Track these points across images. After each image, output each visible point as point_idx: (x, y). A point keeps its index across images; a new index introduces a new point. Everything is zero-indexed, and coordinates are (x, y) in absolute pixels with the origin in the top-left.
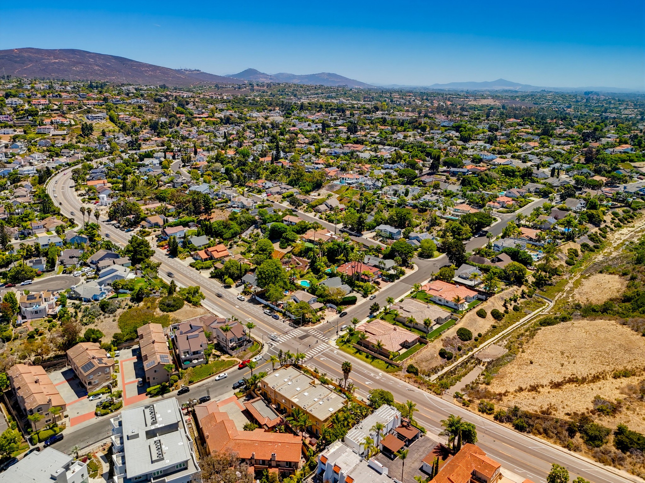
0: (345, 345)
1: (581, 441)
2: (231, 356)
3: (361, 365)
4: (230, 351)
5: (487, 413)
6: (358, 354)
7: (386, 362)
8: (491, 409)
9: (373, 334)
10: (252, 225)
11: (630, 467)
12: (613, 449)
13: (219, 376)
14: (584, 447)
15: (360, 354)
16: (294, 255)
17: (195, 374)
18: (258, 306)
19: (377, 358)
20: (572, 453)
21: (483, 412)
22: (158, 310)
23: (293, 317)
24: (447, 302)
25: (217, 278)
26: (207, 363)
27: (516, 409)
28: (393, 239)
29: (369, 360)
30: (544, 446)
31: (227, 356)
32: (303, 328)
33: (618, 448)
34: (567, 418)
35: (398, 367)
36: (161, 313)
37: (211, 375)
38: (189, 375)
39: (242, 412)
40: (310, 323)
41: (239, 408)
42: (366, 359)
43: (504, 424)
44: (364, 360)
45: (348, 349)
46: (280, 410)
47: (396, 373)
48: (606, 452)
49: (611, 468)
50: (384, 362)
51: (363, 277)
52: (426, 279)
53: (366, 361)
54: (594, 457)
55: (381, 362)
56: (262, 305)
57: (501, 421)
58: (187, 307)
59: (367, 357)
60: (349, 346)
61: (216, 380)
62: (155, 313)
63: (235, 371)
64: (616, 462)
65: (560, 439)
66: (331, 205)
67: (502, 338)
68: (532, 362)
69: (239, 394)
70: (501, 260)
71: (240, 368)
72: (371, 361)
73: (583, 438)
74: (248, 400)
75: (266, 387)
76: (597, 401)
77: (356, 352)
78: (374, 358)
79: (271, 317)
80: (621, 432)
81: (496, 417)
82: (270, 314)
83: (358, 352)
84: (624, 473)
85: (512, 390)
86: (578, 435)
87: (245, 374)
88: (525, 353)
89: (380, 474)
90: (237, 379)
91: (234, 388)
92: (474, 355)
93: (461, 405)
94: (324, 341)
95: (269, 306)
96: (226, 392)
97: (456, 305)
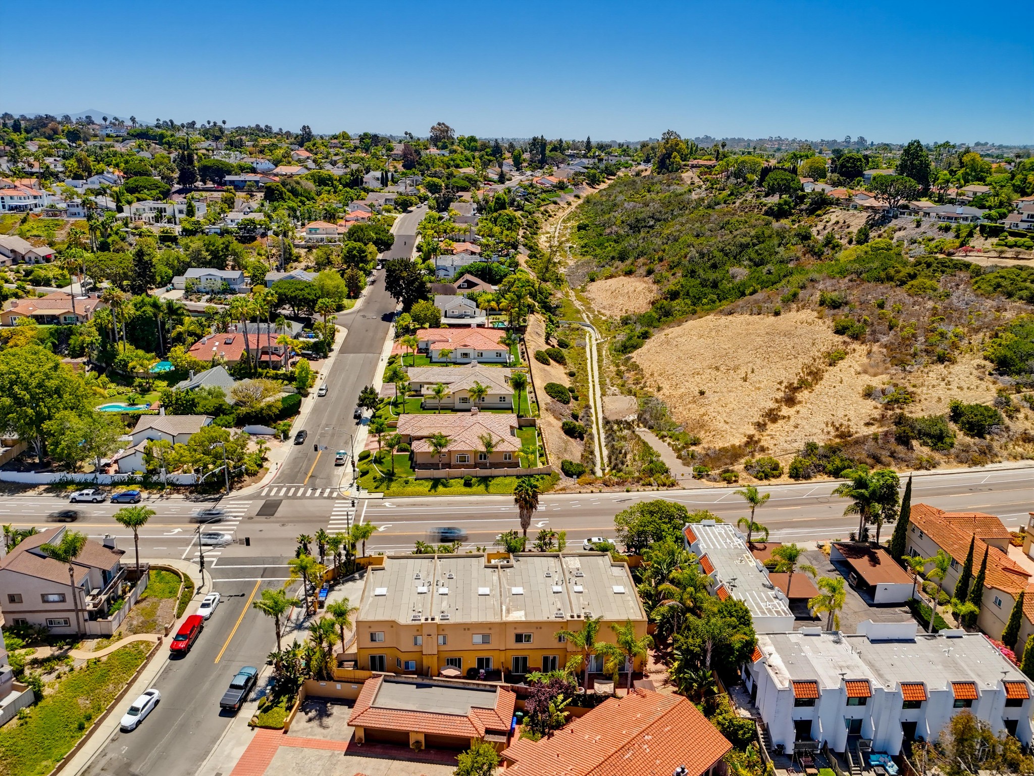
0: (393, 484)
1: (926, 450)
2: (108, 636)
3: (477, 503)
4: (94, 627)
5: (774, 477)
6: (440, 488)
7: (520, 477)
8: (776, 467)
11: (1005, 453)
12: (969, 440)
13: (134, 711)
14: (937, 456)
15: (445, 486)
18: (31, 493)
19: (493, 477)
20: (933, 471)
21: (767, 477)
23: (189, 478)
24: (480, 355)
26: (38, 697)
27: (811, 448)
28: (233, 292)
29: (474, 489)
31: (91, 643)
32: (234, 493)
33: (972, 437)
34: (873, 429)
35: (549, 475)
39: (350, 752)
40: (246, 477)
41: (327, 753)
42: (468, 489)
43: (814, 480)
44: (462, 494)
45: (409, 489)
47: (557, 488)
48: (966, 449)
49: (989, 466)
50: (514, 479)
52: (384, 339)
53: (469, 494)
54: (961, 462)
55: (507, 481)
56: (42, 488)
57: (807, 477)
59: (468, 484)
60: (407, 482)
61: (124, 730)
63: (167, 671)
64: (986, 455)
65: (903, 460)
66: (13, 251)
67: (602, 385)
68: (702, 393)
69: (270, 719)
70: (476, 285)
71: (177, 654)
72: (482, 487)
73: (925, 444)
74: (323, 713)
75: (380, 636)
76: (868, 394)
77: (434, 486)
78: (485, 480)
79: (108, 504)
80: (957, 413)
81: (796, 474)
82: (99, 498)
83: (436, 483)
84: (1006, 464)
85: (752, 430)
86: (915, 443)
87: (217, 660)
88: (664, 390)
89: (912, 641)
90: (207, 685)
91: (229, 711)
92: (604, 418)
93: (725, 484)
94: (330, 497)
95: (72, 482)
96: (215, 740)
97: (498, 354)
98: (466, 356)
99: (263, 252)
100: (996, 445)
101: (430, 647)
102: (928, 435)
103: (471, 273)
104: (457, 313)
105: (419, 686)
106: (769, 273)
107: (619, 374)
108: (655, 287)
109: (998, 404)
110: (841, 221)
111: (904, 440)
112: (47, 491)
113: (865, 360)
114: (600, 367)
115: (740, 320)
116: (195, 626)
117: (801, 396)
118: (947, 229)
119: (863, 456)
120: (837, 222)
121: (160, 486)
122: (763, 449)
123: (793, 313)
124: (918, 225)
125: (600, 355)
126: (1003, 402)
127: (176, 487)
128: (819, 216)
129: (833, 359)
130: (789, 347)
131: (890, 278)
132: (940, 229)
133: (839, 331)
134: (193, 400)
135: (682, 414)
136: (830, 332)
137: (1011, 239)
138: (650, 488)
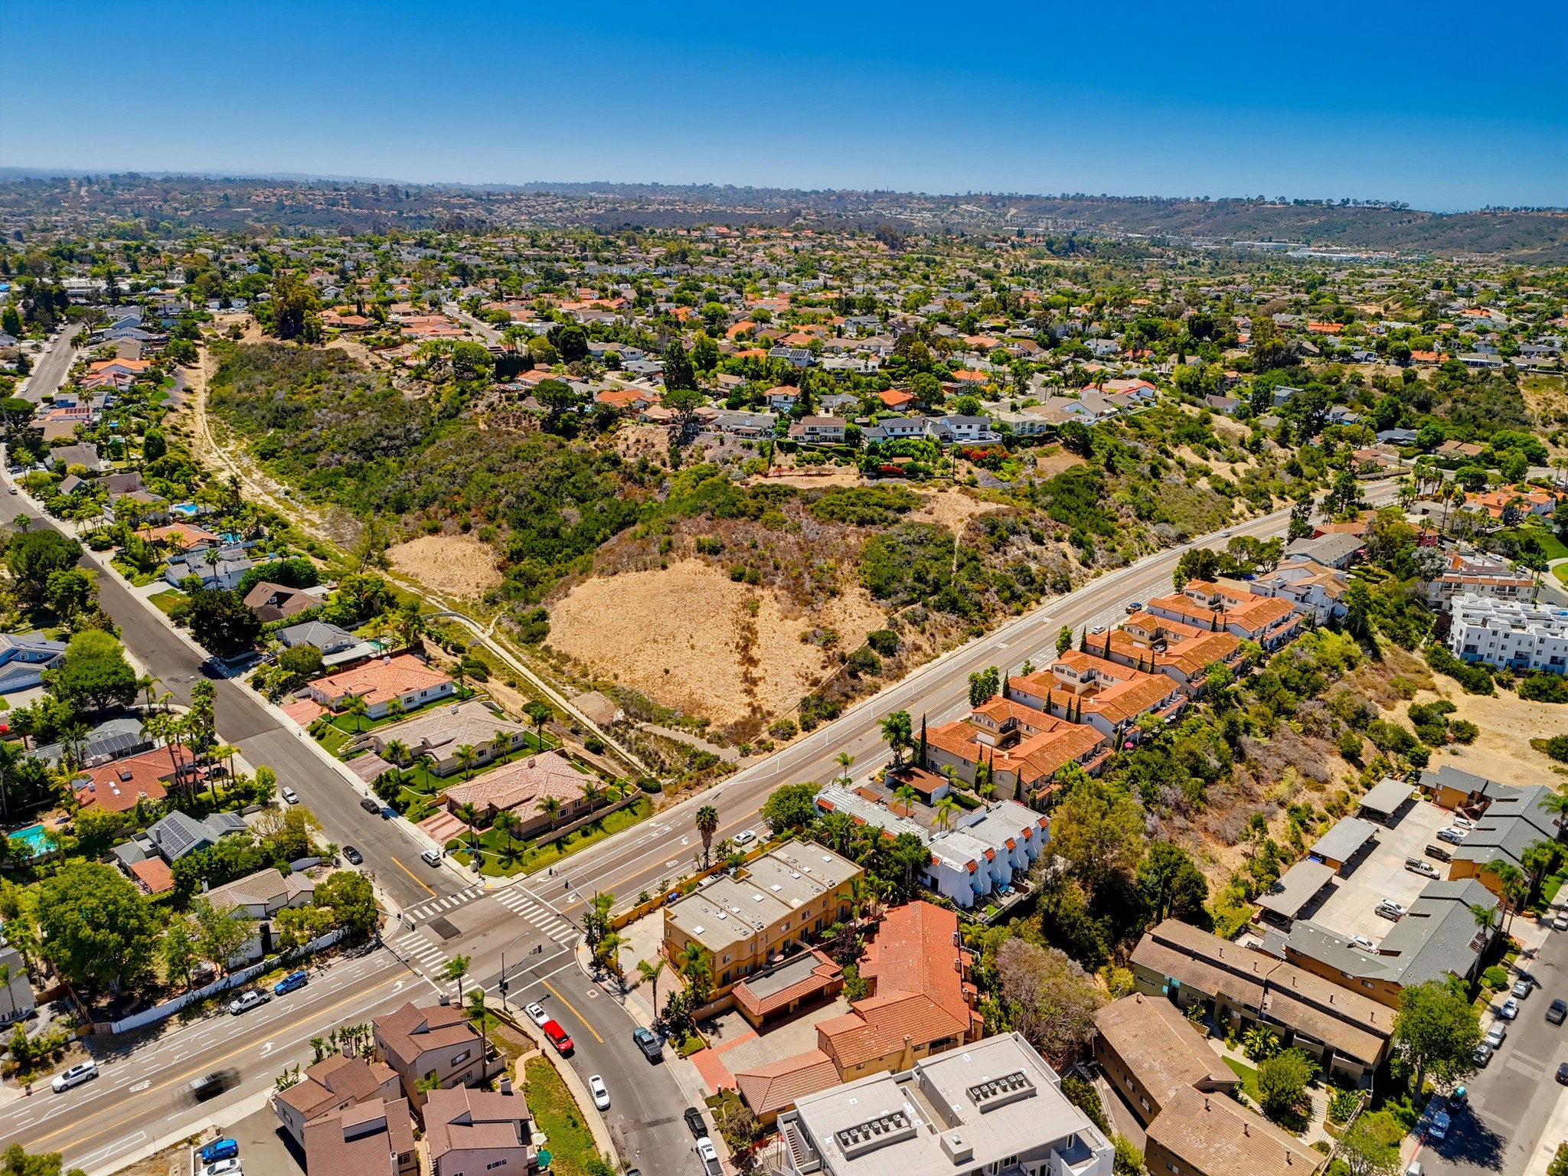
0: (525, 860)
1: (868, 677)
2: (504, 1069)
4: (491, 1068)
5: (794, 734)
6: (566, 847)
7: (622, 809)
8: (790, 727)
9: (529, 799)
11: (910, 664)
12: (888, 661)
13: (601, 1094)
14: (877, 680)
15: (568, 843)
17: (568, 1161)
19: (602, 818)
20: (880, 693)
21: (790, 737)
23: (329, 938)
24: (424, 694)
27: (806, 701)
29: (595, 835)
32: (386, 933)
33: (889, 657)
34: (831, 671)
35: (641, 798)
37: (575, 1123)
39: (759, 1035)
41: (746, 1044)
42: (588, 839)
43: (821, 727)
45: (542, 858)
46: (792, 951)
47: (654, 808)
48: (889, 668)
49: (907, 677)
50: (618, 813)
52: (256, 705)
53: (590, 844)
54: (891, 680)
55: (614, 816)
56: (176, 1019)
57: (814, 727)
59: (585, 834)
60: (533, 854)
61: (606, 1108)
63: (575, 1065)
64: (902, 668)
65: (860, 691)
67: (554, 687)
68: (667, 672)
69: (686, 1048)
70: (290, 595)
71: (568, 1054)
72: (600, 833)
73: (866, 673)
74: (715, 1029)
76: (805, 640)
77: (560, 848)
78: (597, 824)
79: (276, 998)
80: (873, 642)
81: (808, 727)
82: (266, 997)
83: (560, 843)
84: (916, 672)
85: (747, 699)
86: (860, 674)
87: (601, 1040)
88: (621, 678)
89: (984, 819)
90: (619, 1059)
91: (657, 1059)
92: (600, 726)
93: (767, 754)
94: (480, 897)
96: (671, 1078)
97: (443, 688)
98: (409, 700)
100: (903, 658)
102: (866, 665)
103: (259, 580)
104: (331, 646)
105: (767, 976)
106: (602, 511)
107: (556, 669)
108: (487, 547)
109: (890, 626)
110: (643, 440)
111: (853, 675)
112: (185, 1019)
113: (777, 606)
114: (528, 667)
115: (630, 579)
116: (552, 1031)
117: (754, 652)
118: (750, 447)
119: (837, 697)
120: (638, 441)
121: (307, 958)
122: (770, 714)
123: (678, 564)
124: (722, 443)
125: (510, 652)
126: (893, 623)
127: (323, 953)
128: (613, 432)
129: (753, 608)
130: (703, 603)
131: (743, 514)
132: (743, 446)
133: (737, 578)
134: (221, 860)
135: (666, 698)
136: (728, 581)
137: (805, 454)
138: (722, 778)
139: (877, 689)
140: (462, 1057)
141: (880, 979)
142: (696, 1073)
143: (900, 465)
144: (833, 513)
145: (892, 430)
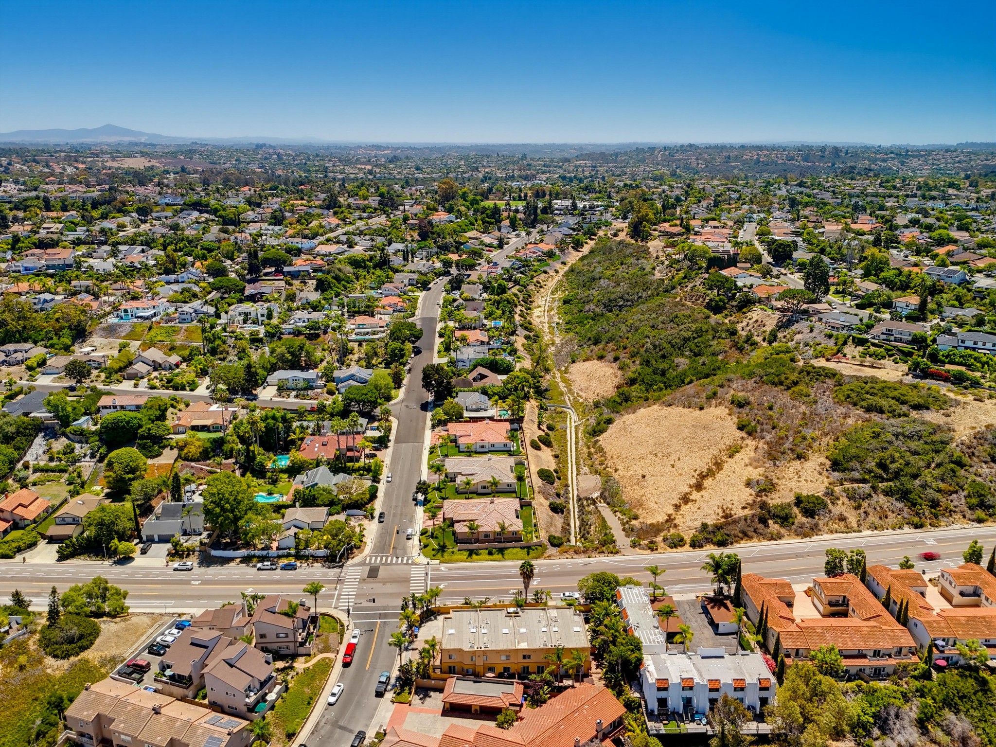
0: (445, 554)
1: (777, 526)
2: (309, 655)
3: (497, 567)
4: (301, 650)
5: (681, 546)
6: (474, 556)
7: (522, 548)
8: (682, 540)
9: (472, 521)
10: (37, 436)
11: (826, 528)
12: (804, 520)
13: (333, 695)
14: (783, 531)
15: (477, 554)
16: (192, 460)
17: (283, 719)
18: (232, 564)
19: (506, 548)
20: (779, 542)
21: (676, 547)
22: (49, 661)
23: (323, 552)
24: (493, 445)
25: (80, 554)
26: (287, 688)
27: (704, 526)
28: (312, 388)
29: (495, 556)
30: (758, 549)
31: (303, 659)
32: (350, 562)
33: (807, 517)
34: (747, 512)
35: (541, 546)
36: (65, 664)
37: (310, 702)
38: (277, 725)
39: (443, 715)
40: (355, 550)
41: (432, 716)
42: (491, 557)
43: (705, 548)
44: (487, 560)
45: (455, 557)
46: (505, 675)
47: (546, 555)
48: (802, 526)
49: (815, 538)
50: (519, 549)
51: (349, 454)
52: (424, 428)
53: (491, 560)
54: (797, 535)
55: (515, 550)
56: (238, 560)
57: (701, 546)
58: (107, 626)
59: (490, 553)
60: (453, 552)
61: (330, 704)
62: (49, 671)
63: (343, 674)
64: (815, 530)
65: (761, 534)
66: (154, 361)
67: (578, 464)
68: (644, 477)
69: (400, 698)
70: (485, 377)
71: (346, 665)
72: (500, 556)
73: (776, 523)
74: (427, 695)
75: (454, 656)
76: (748, 484)
77: (470, 555)
78: (501, 551)
79: (279, 570)
80: (799, 501)
81: (694, 545)
82: (274, 567)
83: (471, 553)
84: (826, 536)
85: (671, 511)
86: (770, 522)
87: (367, 668)
88: (619, 472)
89: (723, 657)
90: (365, 682)
91: (380, 694)
92: (578, 496)
93: (649, 551)
94: (407, 564)
95: (254, 556)
96: (376, 709)
97: (505, 445)
98: (483, 447)
99: (326, 347)
100: (821, 523)
101: (479, 662)
102: (778, 516)
103: (482, 366)
104: (474, 407)
105: (475, 682)
106: (704, 364)
107: (590, 455)
108: (619, 373)
109: (826, 494)
110: (760, 320)
111: (763, 521)
112: (241, 562)
113: (752, 454)
114: (576, 448)
115: (677, 411)
116: (351, 648)
117: (708, 482)
118: (830, 336)
119: (737, 532)
120: (757, 321)
121: (306, 558)
122: (676, 526)
123: (712, 409)
124: (812, 331)
125: (577, 438)
126: (830, 493)
127: (316, 558)
128: (745, 313)
129: (733, 451)
130: (706, 439)
131: (781, 383)
132: (826, 335)
133: (741, 428)
134: (314, 495)
135: (629, 493)
136: (735, 427)
137: (872, 349)
138: (603, 555)
139: (780, 536)
140: (283, 635)
141: (524, 721)
142: (389, 715)
143: (949, 371)
144: (848, 396)
145: (963, 342)
